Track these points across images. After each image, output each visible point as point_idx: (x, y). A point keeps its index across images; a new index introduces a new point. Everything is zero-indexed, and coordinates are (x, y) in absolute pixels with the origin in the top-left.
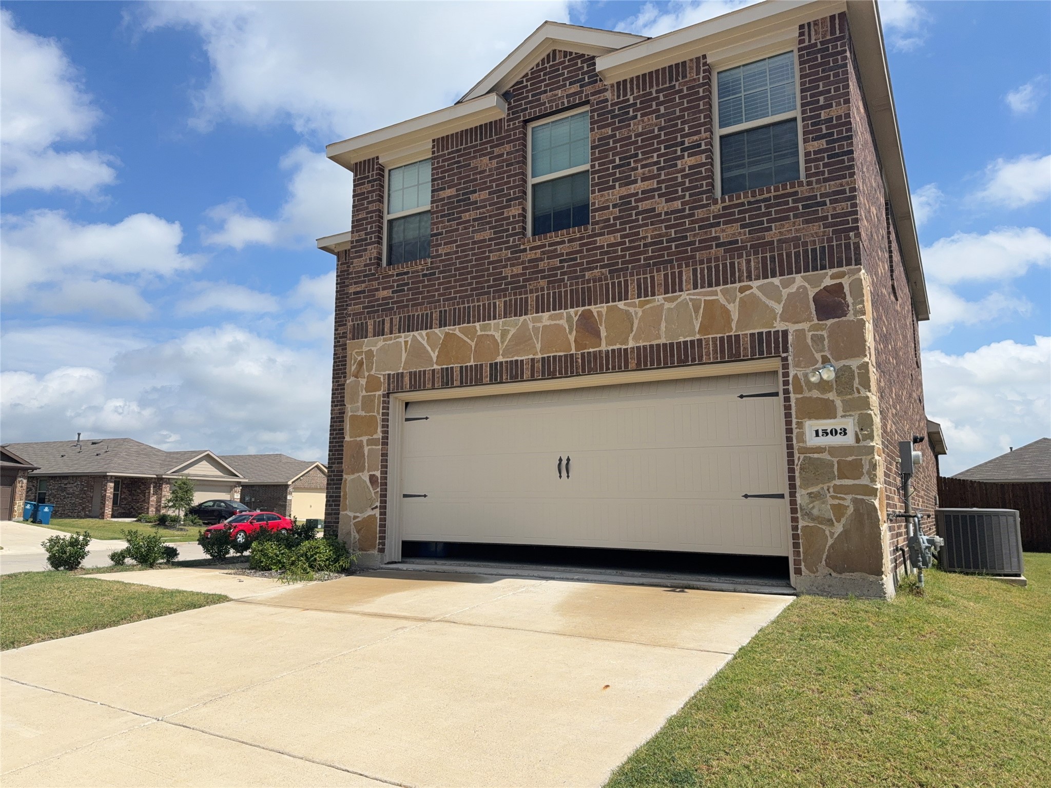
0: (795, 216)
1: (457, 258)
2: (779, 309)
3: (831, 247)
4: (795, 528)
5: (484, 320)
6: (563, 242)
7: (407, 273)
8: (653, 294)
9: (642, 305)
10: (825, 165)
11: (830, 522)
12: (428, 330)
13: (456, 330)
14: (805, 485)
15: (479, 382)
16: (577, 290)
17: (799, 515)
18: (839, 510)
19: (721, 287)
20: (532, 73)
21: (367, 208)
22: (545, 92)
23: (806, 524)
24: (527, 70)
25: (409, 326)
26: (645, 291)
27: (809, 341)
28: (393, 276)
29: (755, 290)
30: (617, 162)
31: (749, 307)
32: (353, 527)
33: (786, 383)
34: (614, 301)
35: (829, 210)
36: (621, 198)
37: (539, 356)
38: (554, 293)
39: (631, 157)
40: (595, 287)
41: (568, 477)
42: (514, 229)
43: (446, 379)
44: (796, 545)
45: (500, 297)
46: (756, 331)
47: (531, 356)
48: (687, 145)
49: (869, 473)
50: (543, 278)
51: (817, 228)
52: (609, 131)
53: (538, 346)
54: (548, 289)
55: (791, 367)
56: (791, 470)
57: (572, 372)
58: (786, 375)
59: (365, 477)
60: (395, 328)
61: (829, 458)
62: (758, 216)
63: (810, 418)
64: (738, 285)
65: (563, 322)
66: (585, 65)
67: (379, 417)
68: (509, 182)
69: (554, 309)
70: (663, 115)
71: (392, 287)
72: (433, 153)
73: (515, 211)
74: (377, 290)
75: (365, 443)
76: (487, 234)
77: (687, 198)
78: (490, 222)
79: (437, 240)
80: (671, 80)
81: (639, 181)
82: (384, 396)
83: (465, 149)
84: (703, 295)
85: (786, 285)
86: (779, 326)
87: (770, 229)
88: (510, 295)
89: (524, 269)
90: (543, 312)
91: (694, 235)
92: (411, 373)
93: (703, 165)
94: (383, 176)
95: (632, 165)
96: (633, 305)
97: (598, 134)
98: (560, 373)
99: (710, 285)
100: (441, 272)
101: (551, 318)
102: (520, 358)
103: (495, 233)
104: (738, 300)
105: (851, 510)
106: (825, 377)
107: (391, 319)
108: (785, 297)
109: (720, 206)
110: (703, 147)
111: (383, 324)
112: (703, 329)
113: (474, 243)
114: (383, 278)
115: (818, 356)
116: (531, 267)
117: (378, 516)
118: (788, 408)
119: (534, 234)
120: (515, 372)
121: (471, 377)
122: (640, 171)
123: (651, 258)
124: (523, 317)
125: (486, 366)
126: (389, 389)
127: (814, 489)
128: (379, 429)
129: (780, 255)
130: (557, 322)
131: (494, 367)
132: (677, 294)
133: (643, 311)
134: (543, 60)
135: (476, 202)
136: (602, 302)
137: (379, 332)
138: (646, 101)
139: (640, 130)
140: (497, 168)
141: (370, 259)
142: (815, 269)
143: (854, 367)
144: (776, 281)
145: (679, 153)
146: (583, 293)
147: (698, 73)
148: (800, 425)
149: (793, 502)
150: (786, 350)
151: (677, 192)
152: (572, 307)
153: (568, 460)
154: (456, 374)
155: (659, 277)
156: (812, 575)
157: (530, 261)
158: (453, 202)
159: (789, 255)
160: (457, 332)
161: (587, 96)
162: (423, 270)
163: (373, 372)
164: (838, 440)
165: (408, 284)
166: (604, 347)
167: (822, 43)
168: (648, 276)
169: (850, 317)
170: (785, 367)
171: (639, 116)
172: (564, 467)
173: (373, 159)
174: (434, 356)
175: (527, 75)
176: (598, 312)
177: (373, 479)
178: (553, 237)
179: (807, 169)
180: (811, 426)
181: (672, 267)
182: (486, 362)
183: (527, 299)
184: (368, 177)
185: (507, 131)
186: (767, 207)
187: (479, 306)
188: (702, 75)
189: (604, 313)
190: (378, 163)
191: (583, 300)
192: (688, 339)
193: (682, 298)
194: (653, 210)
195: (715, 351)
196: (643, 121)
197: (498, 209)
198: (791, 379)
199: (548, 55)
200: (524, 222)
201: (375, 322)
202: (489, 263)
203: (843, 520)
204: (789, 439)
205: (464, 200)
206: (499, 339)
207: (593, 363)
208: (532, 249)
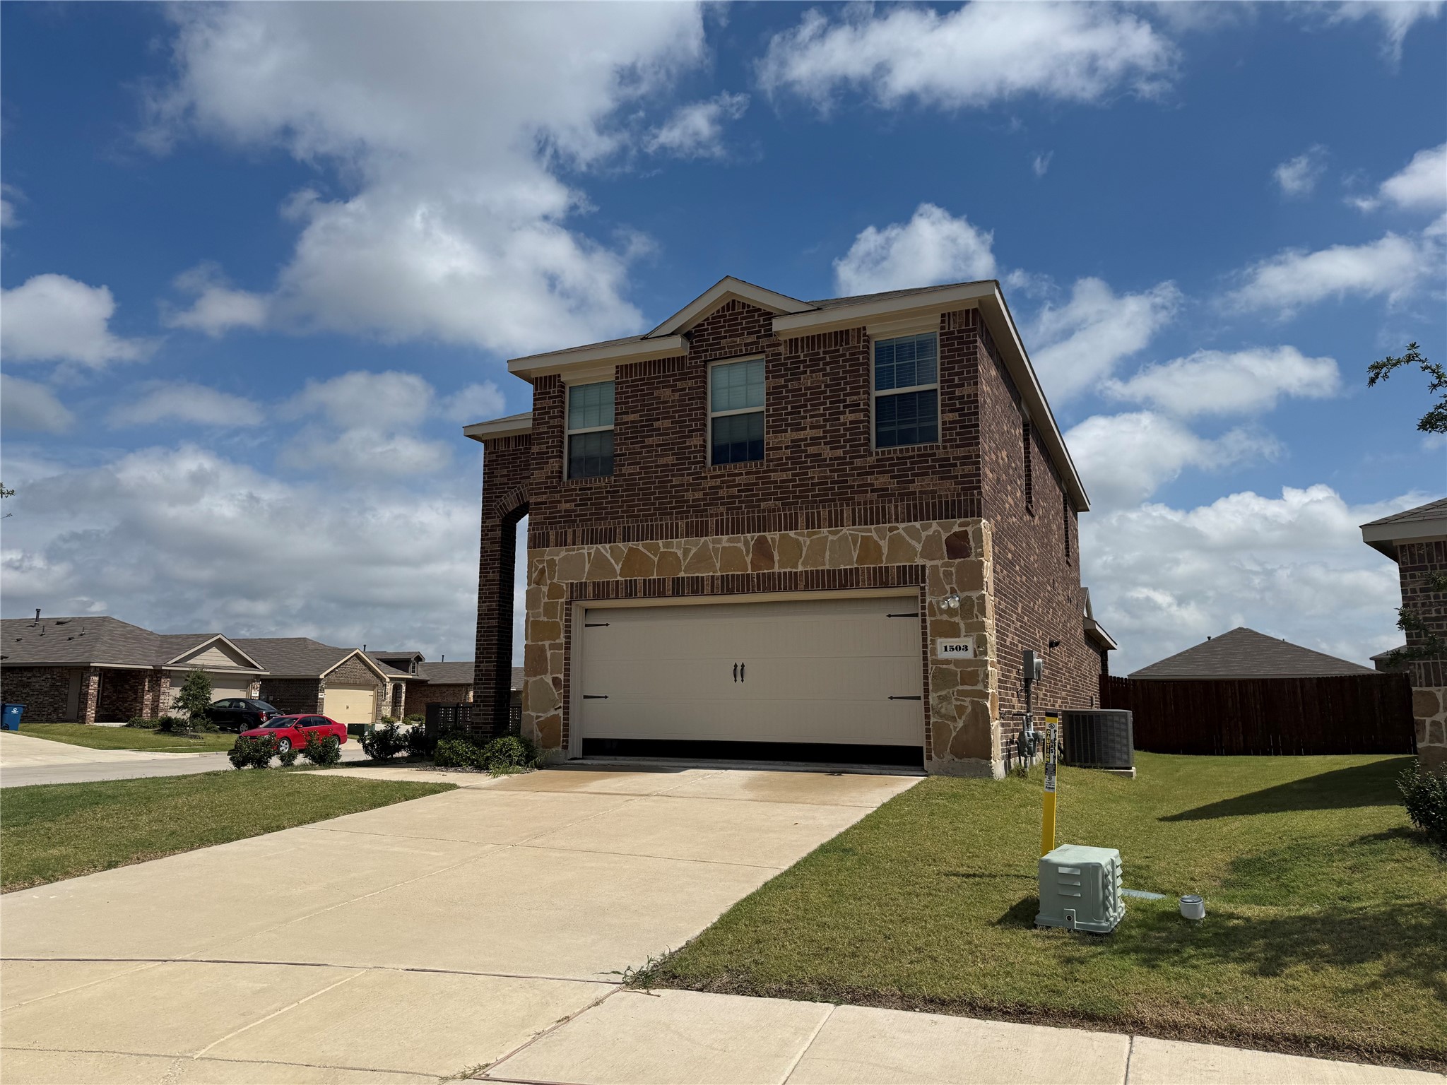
0: (933, 473)
1: (640, 479)
2: (919, 547)
3: (960, 501)
4: (928, 724)
5: (667, 538)
6: (741, 474)
7: (590, 489)
8: (819, 527)
9: (809, 535)
10: (957, 434)
11: (953, 718)
12: (612, 544)
13: (640, 546)
14: (936, 690)
15: (662, 594)
16: (753, 517)
17: (930, 713)
18: (961, 709)
19: (875, 526)
20: (713, 318)
21: (548, 423)
22: (725, 337)
23: (936, 720)
24: (709, 315)
25: (592, 538)
26: (812, 523)
27: (941, 575)
28: (575, 490)
29: (901, 531)
30: (789, 410)
31: (895, 543)
32: (535, 725)
33: (923, 608)
34: (786, 530)
35: (958, 471)
36: (792, 441)
37: (719, 574)
38: (733, 519)
39: (801, 407)
40: (769, 516)
41: (742, 681)
42: (695, 457)
43: (630, 590)
44: (928, 737)
45: (682, 518)
46: (901, 564)
47: (711, 574)
48: (848, 403)
49: (983, 681)
50: (722, 504)
51: (949, 484)
52: (782, 381)
53: (718, 565)
54: (727, 514)
55: (927, 595)
56: (926, 678)
57: (748, 590)
58: (923, 601)
59: (548, 679)
60: (578, 540)
61: (954, 668)
62: (904, 470)
63: (940, 637)
64: (888, 525)
65: (741, 545)
66: (762, 319)
67: (562, 624)
68: (691, 415)
69: (733, 533)
70: (828, 375)
71: (575, 500)
72: (617, 378)
73: (695, 441)
74: (560, 502)
75: (547, 647)
76: (670, 460)
77: (848, 448)
78: (673, 449)
79: (620, 460)
80: (836, 345)
81: (808, 428)
82: (566, 602)
83: (648, 379)
84: (860, 531)
85: (925, 528)
86: (919, 561)
87: (913, 481)
88: (692, 517)
89: (704, 494)
90: (722, 534)
91: (854, 480)
92: (594, 583)
93: (861, 422)
94: (564, 393)
95: (802, 414)
96: (802, 535)
97: (773, 382)
98: (738, 590)
99: (866, 524)
100: (624, 491)
101: (729, 540)
102: (700, 575)
103: (677, 459)
104: (888, 537)
105: (970, 708)
106: (952, 605)
107: (574, 531)
108: (924, 538)
109: (874, 458)
110: (862, 407)
111: (566, 535)
112: (860, 560)
113: (657, 466)
114: (565, 491)
115: (948, 588)
116: (711, 494)
117: (561, 715)
118: (924, 628)
119: (713, 463)
120: (696, 587)
121: (654, 589)
122: (808, 420)
123: (817, 496)
124: (703, 539)
125: (669, 580)
126: (572, 597)
127: (943, 693)
128: (562, 635)
129: (921, 504)
130: (735, 545)
131: (676, 581)
132: (839, 528)
133: (810, 541)
134: (723, 308)
135: (659, 430)
136: (775, 530)
137: (562, 542)
138: (815, 360)
139: (809, 385)
140: (680, 401)
141: (552, 472)
142: (947, 517)
143: (974, 598)
144: (917, 524)
145: (842, 409)
146: (759, 520)
147: (859, 342)
148: (933, 642)
149: (927, 703)
150: (924, 581)
151: (839, 442)
152: (749, 532)
153: (743, 666)
154: (640, 586)
155: (824, 513)
156: (940, 760)
157: (710, 488)
158: (637, 427)
159: (927, 504)
160: (640, 548)
161: (763, 347)
162: (606, 487)
163: (555, 580)
164: (961, 655)
165: (591, 499)
166: (776, 570)
167: (959, 332)
168: (815, 511)
169: (973, 558)
170: (923, 594)
171: (808, 372)
172: (739, 672)
173: (555, 376)
174: (618, 568)
175: (708, 319)
176: (772, 538)
177: (556, 681)
178: (731, 468)
179: (944, 435)
180: (941, 642)
181: (835, 506)
182: (669, 577)
183: (707, 521)
184: (549, 393)
185: (689, 368)
186: (912, 463)
187: (662, 525)
188: (862, 344)
189: (777, 540)
190: (559, 381)
191: (759, 526)
192: (848, 567)
193: (843, 532)
194: (820, 455)
195: (869, 579)
196: (812, 377)
197: (680, 438)
198: (927, 604)
199: (728, 304)
200: (705, 452)
201: (557, 533)
202: (671, 487)
203: (964, 718)
204: (925, 653)
205: (648, 426)
206: (681, 556)
207: (767, 583)
208: (712, 477)
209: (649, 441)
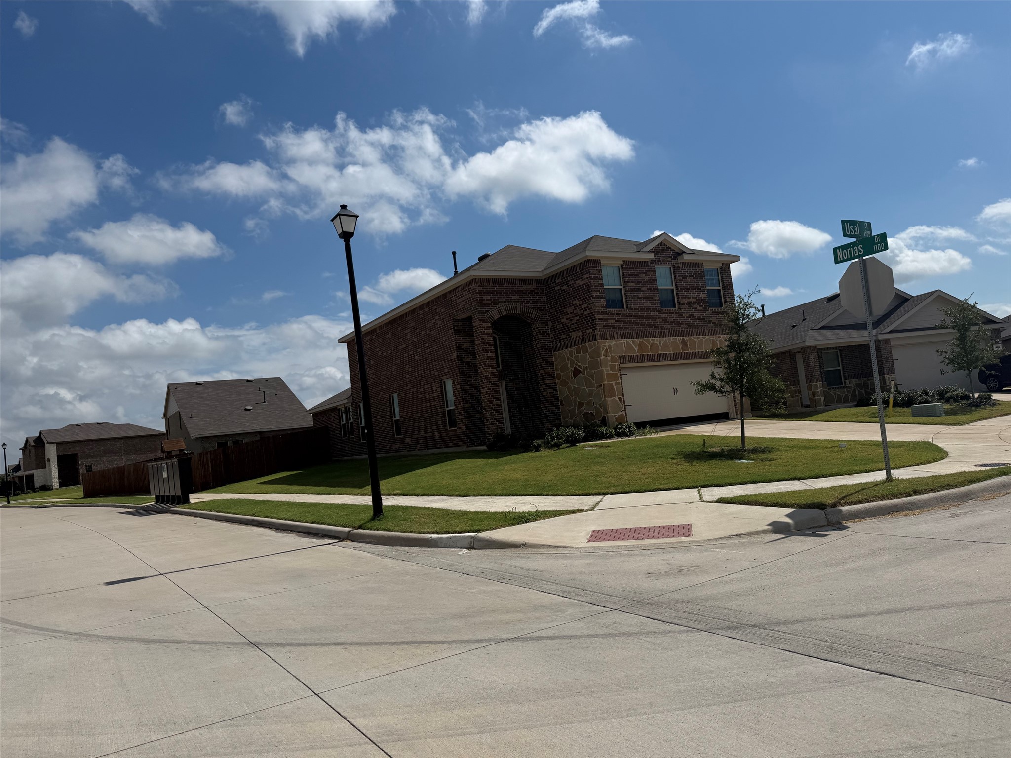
6: (673, 313)
7: (620, 314)
8: (700, 335)
9: (697, 338)
12: (633, 339)
13: (643, 340)
15: (654, 361)
16: (680, 331)
19: (715, 336)
20: (656, 248)
21: (599, 282)
22: (660, 256)
25: (625, 336)
26: (697, 334)
28: (614, 314)
29: (722, 338)
30: (686, 290)
31: (721, 342)
32: (615, 419)
34: (691, 336)
36: (688, 302)
37: (672, 352)
38: (674, 331)
39: (689, 289)
40: (685, 330)
41: (677, 394)
42: (657, 304)
43: (642, 359)
47: (669, 352)
50: (669, 325)
52: (681, 278)
53: (671, 349)
54: (672, 329)
57: (683, 359)
59: (617, 398)
60: (619, 337)
64: (718, 336)
66: (672, 252)
67: (619, 374)
68: (653, 287)
69: (675, 336)
70: (695, 278)
71: (615, 319)
72: (624, 266)
73: (656, 298)
74: (609, 319)
75: (614, 385)
76: (648, 304)
79: (630, 302)
80: (696, 267)
82: (619, 365)
83: (636, 268)
84: (711, 337)
87: (722, 321)
88: (660, 329)
89: (663, 320)
90: (671, 337)
91: (707, 319)
92: (628, 356)
93: (706, 297)
94: (601, 268)
95: (689, 292)
96: (695, 338)
98: (679, 359)
99: (712, 335)
100: (634, 316)
101: (673, 339)
102: (667, 353)
103: (651, 305)
104: (718, 340)
107: (617, 333)
109: (711, 311)
110: (705, 292)
111: (613, 334)
113: (644, 307)
116: (665, 320)
117: (624, 413)
120: (664, 357)
121: (651, 358)
124: (665, 338)
125: (655, 355)
126: (620, 362)
128: (619, 379)
130: (676, 341)
131: (659, 355)
132: (705, 336)
133: (698, 341)
136: (687, 336)
137: (612, 337)
138: (690, 272)
139: (690, 281)
141: (603, 305)
145: (700, 292)
146: (682, 332)
147: (702, 268)
151: (701, 304)
152: (680, 336)
155: (700, 330)
157: (664, 318)
161: (674, 263)
162: (627, 314)
163: (613, 355)
165: (621, 318)
166: (689, 351)
167: (727, 270)
168: (698, 329)
171: (689, 276)
172: (676, 391)
173: (598, 260)
174: (636, 349)
175: (654, 247)
176: (686, 339)
177: (620, 399)
178: (670, 310)
179: (726, 305)
182: (655, 353)
184: (597, 267)
185: (651, 267)
189: (688, 340)
190: (601, 263)
191: (682, 334)
194: (696, 308)
196: (691, 278)
199: (660, 243)
205: (638, 289)
206: (658, 345)
207: (687, 356)
208: (664, 313)
209: (640, 296)
